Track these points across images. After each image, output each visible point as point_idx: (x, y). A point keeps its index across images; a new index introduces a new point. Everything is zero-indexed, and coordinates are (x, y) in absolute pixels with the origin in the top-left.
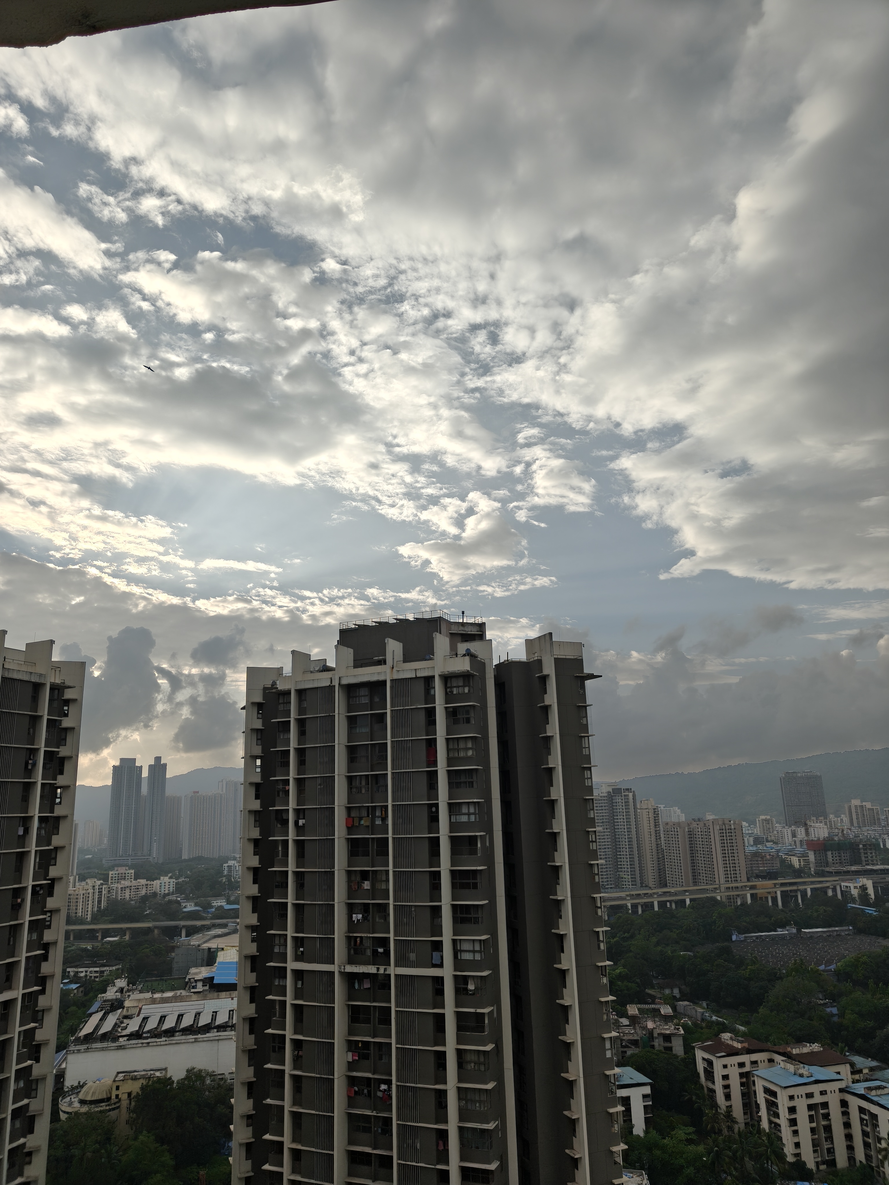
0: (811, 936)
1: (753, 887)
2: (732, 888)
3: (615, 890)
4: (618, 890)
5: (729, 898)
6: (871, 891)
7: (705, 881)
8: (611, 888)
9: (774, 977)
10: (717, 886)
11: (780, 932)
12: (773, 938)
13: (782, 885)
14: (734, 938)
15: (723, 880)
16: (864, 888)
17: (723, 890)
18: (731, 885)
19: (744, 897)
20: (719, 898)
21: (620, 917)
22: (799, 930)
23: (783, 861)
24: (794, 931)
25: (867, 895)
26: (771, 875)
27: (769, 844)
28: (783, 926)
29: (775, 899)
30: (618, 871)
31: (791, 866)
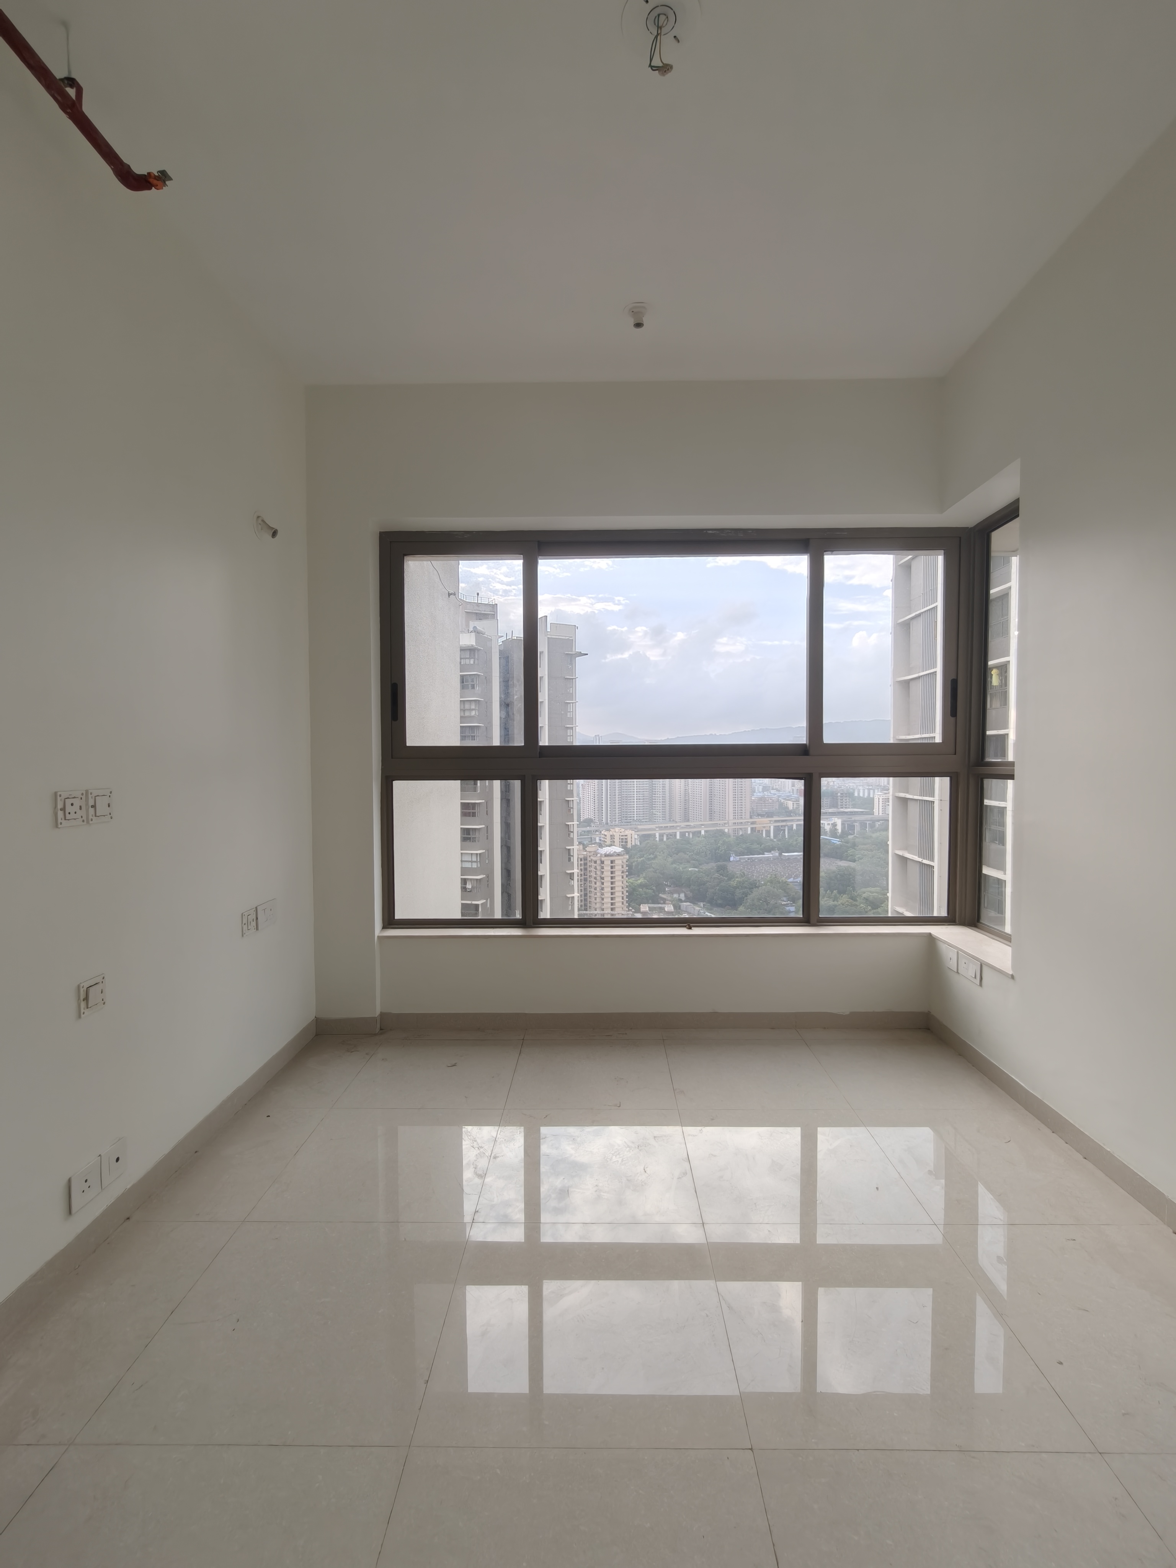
0: (789, 858)
1: (753, 823)
2: (738, 823)
3: (648, 823)
4: (651, 823)
5: (734, 830)
6: (839, 828)
7: (718, 818)
8: (646, 821)
9: (754, 885)
10: (727, 822)
11: (767, 855)
12: (760, 860)
13: (776, 821)
14: (732, 859)
15: (731, 817)
16: (834, 825)
17: (730, 824)
18: (736, 821)
19: (746, 829)
20: (726, 830)
21: (648, 843)
22: (780, 854)
23: (781, 804)
24: (777, 854)
25: (836, 829)
26: (769, 815)
27: (773, 792)
28: (769, 851)
29: (768, 832)
30: (652, 809)
31: (787, 808)
